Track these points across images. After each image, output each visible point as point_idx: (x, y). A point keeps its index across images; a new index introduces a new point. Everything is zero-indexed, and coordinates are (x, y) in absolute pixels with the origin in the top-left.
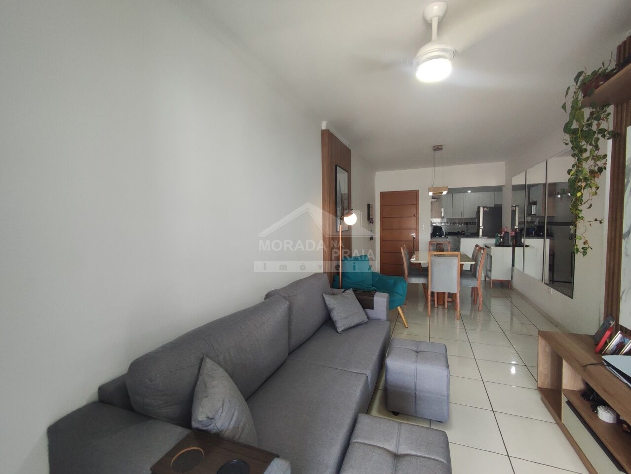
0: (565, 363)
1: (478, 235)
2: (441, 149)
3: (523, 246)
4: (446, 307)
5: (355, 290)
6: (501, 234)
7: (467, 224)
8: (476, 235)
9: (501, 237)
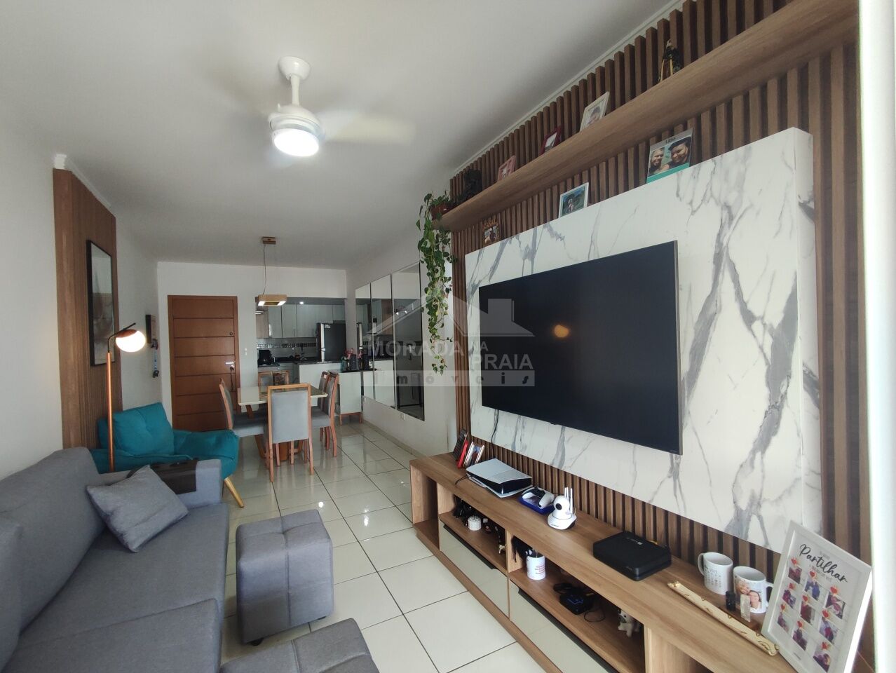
0: (439, 487)
1: (320, 360)
2: (274, 243)
3: (372, 370)
4: (292, 462)
5: (156, 467)
6: (347, 357)
7: (302, 345)
8: (316, 359)
9: (347, 361)
